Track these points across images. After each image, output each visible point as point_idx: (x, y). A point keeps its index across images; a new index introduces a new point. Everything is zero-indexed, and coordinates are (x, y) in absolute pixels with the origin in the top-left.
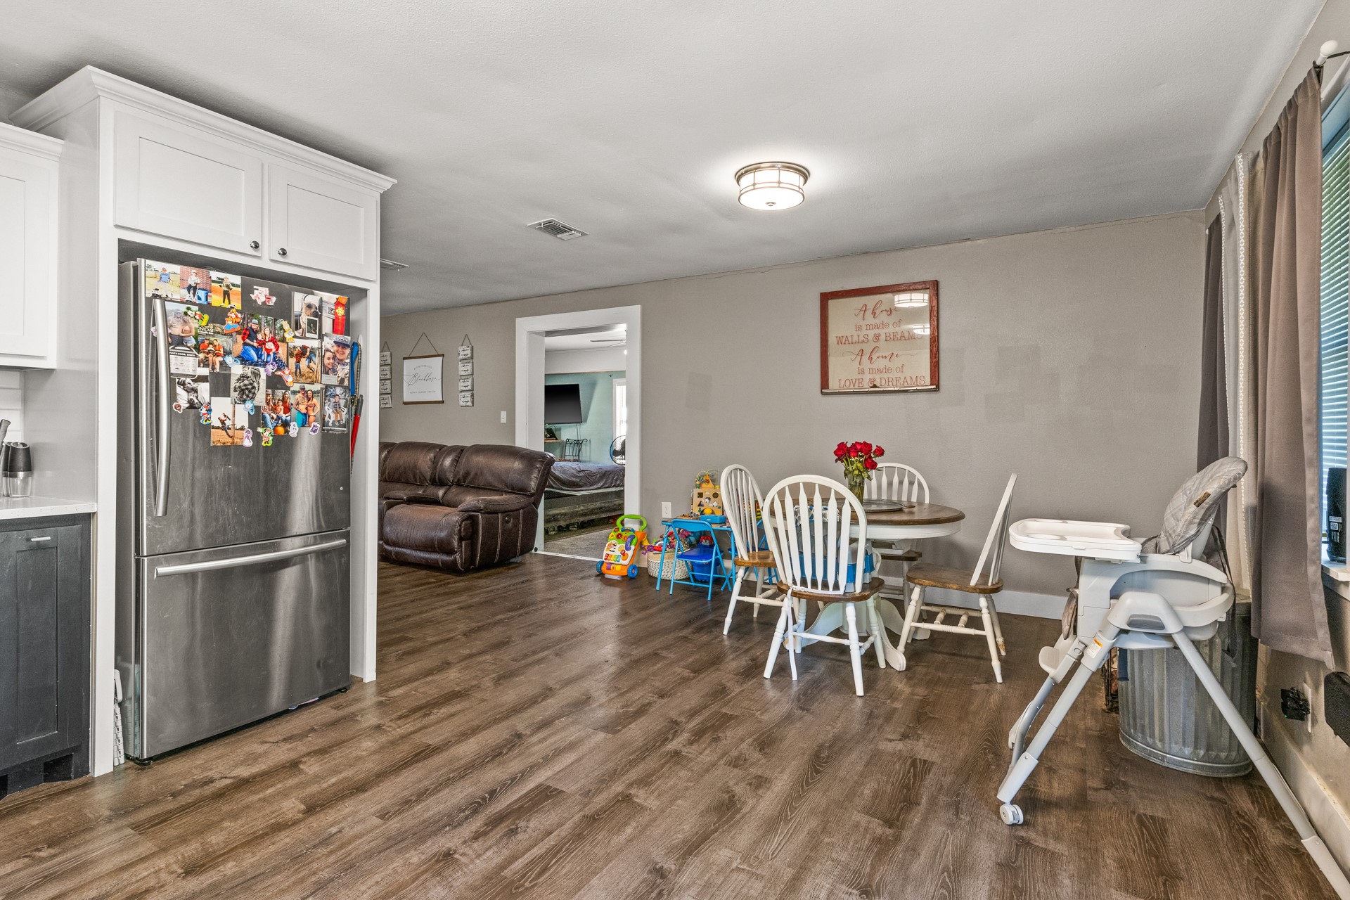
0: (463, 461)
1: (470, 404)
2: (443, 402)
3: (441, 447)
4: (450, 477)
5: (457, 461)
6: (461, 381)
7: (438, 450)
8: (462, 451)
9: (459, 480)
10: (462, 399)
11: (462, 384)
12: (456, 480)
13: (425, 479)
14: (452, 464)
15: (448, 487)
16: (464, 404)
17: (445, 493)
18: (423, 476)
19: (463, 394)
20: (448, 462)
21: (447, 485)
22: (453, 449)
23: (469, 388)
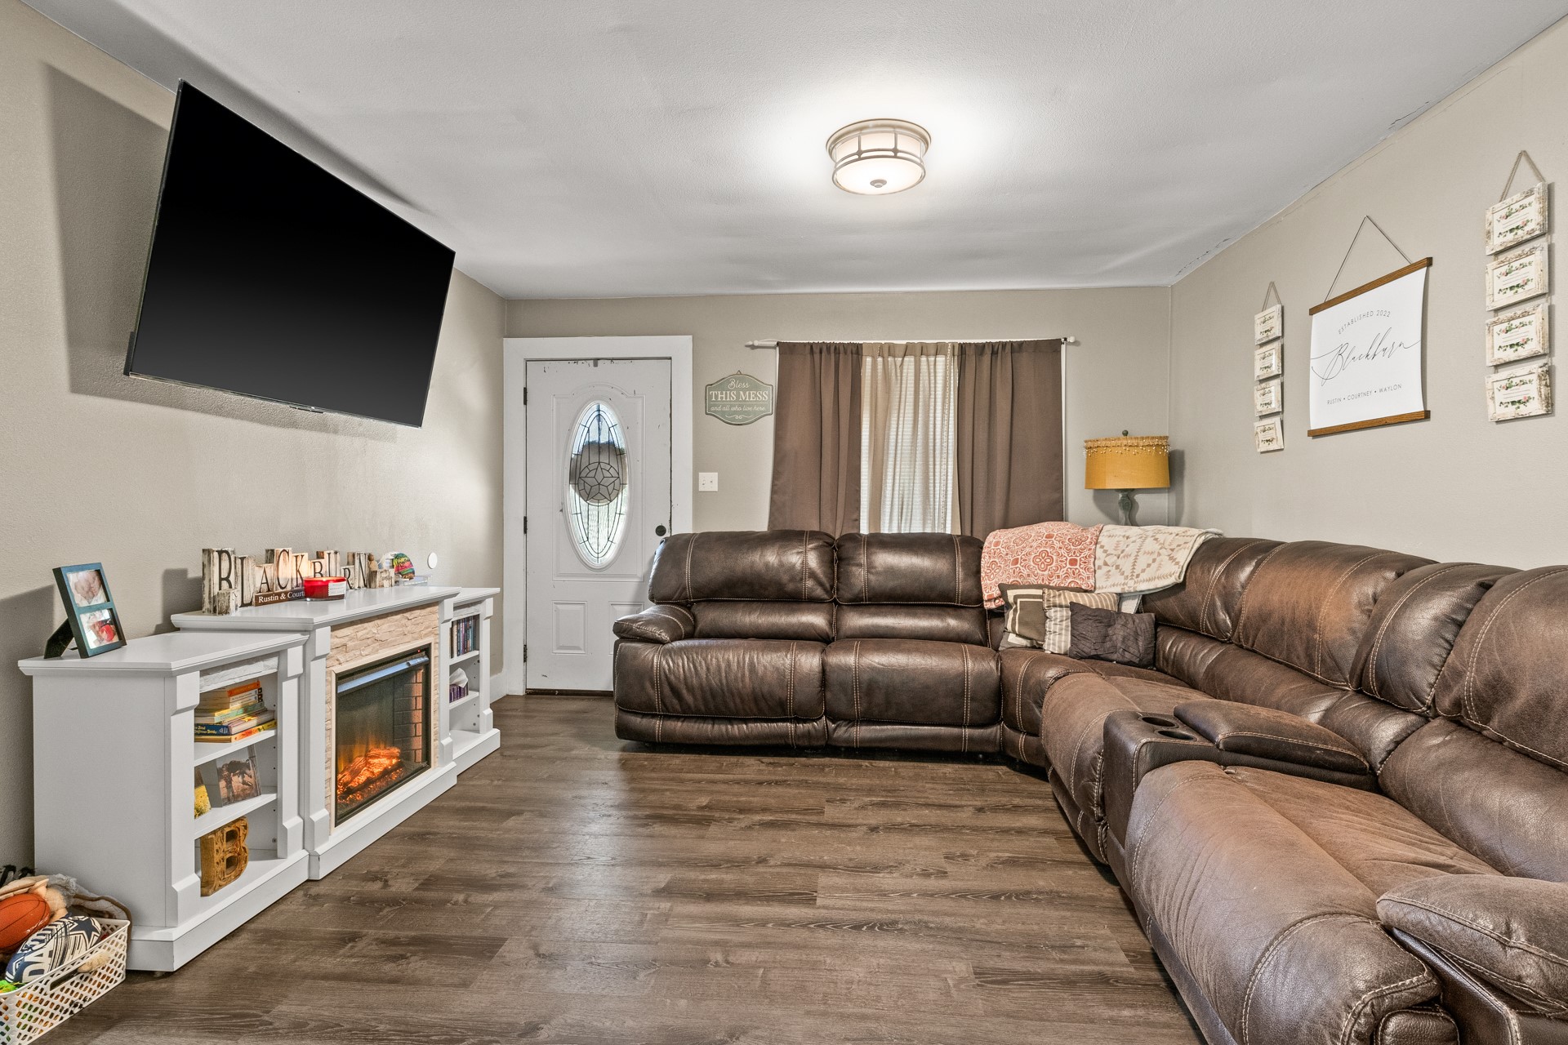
0: (1482, 627)
1: (1536, 407)
2: (1426, 415)
3: (1405, 565)
4: (1424, 678)
5: (1460, 625)
6: (1497, 328)
7: (1391, 575)
8: (1485, 587)
9: (1458, 704)
10: (1502, 396)
11: (1502, 339)
12: (1446, 702)
13: (1339, 669)
14: (1435, 634)
15: (1412, 718)
16: (1511, 412)
17: (1398, 742)
18: (1332, 657)
19: (1504, 373)
20: (1424, 618)
21: (1407, 711)
22: (1449, 576)
23: (1534, 347)
